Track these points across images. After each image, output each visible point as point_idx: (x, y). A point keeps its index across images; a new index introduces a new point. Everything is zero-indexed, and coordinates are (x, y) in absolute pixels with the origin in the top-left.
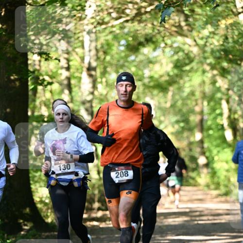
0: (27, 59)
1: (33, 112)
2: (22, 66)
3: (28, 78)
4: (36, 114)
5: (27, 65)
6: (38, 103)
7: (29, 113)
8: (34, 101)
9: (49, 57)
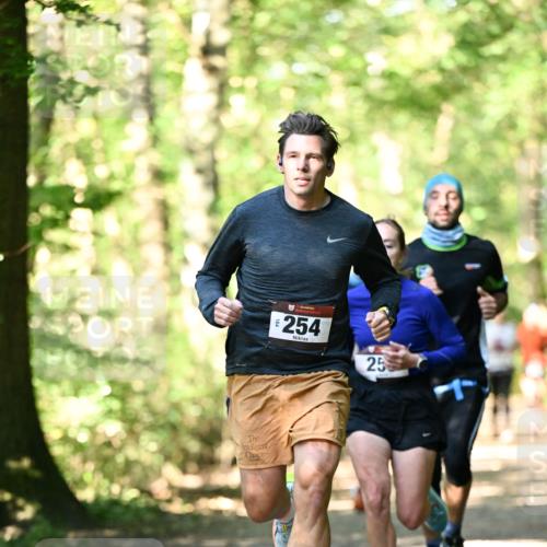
0: (25, 22)
1: (42, 178)
2: (10, 42)
3: (26, 79)
4: (51, 182)
5: (22, 37)
6: (56, 148)
7: (32, 181)
8: (45, 142)
9: (89, 16)
